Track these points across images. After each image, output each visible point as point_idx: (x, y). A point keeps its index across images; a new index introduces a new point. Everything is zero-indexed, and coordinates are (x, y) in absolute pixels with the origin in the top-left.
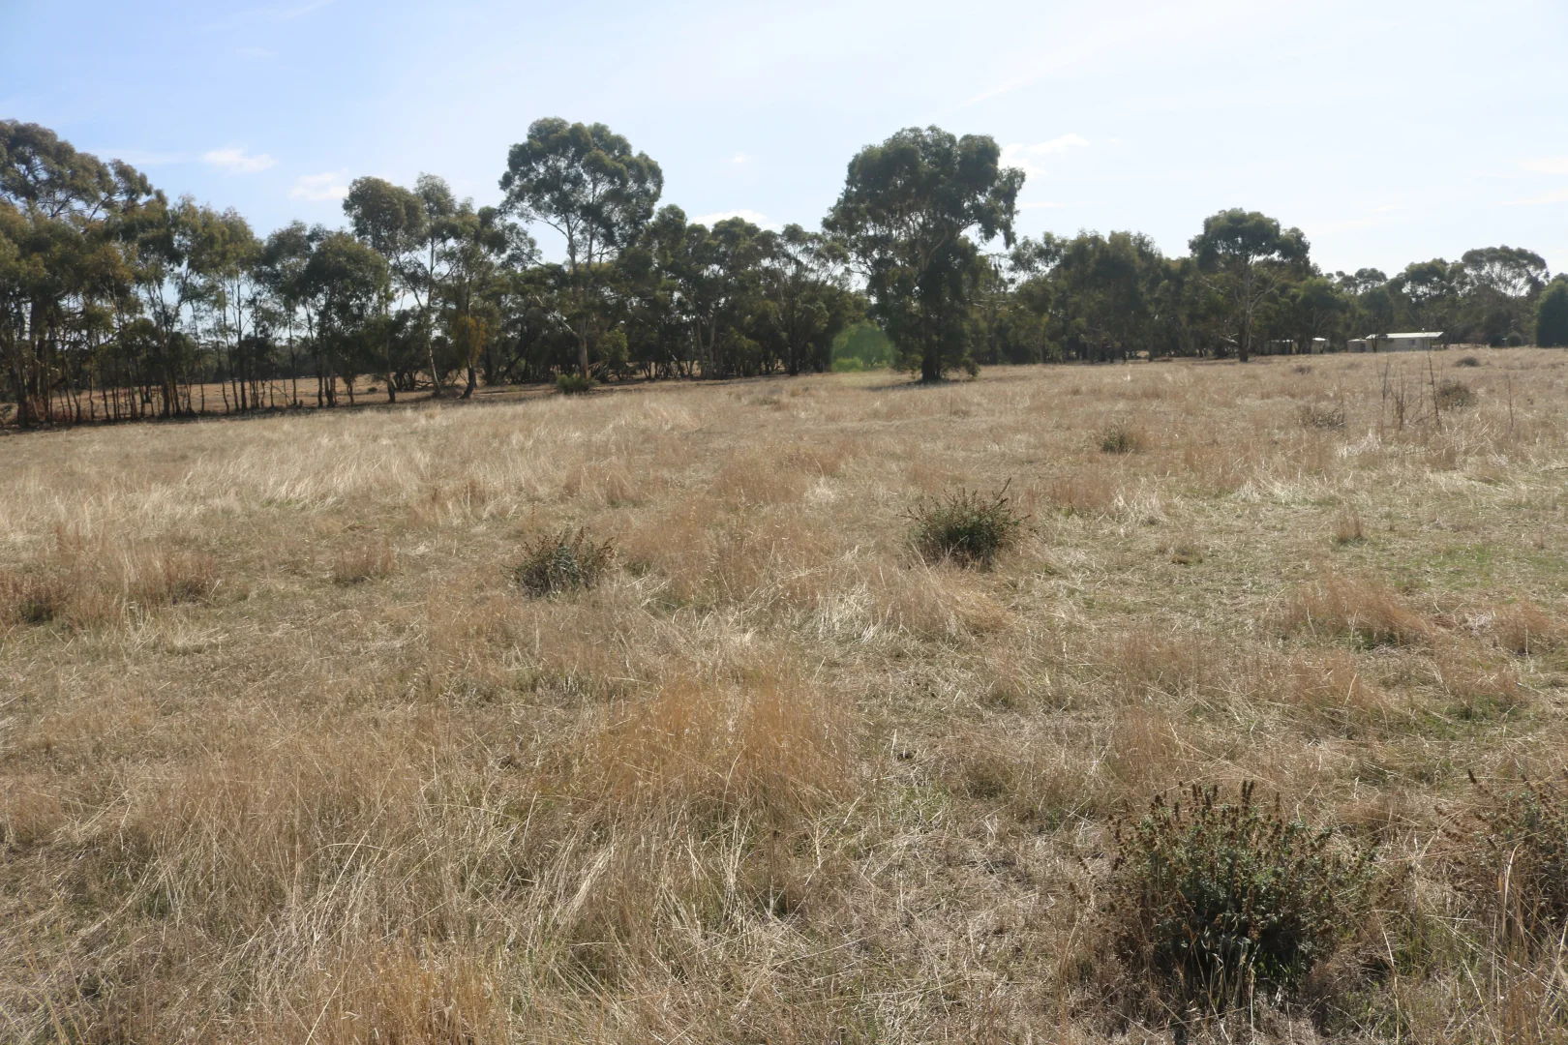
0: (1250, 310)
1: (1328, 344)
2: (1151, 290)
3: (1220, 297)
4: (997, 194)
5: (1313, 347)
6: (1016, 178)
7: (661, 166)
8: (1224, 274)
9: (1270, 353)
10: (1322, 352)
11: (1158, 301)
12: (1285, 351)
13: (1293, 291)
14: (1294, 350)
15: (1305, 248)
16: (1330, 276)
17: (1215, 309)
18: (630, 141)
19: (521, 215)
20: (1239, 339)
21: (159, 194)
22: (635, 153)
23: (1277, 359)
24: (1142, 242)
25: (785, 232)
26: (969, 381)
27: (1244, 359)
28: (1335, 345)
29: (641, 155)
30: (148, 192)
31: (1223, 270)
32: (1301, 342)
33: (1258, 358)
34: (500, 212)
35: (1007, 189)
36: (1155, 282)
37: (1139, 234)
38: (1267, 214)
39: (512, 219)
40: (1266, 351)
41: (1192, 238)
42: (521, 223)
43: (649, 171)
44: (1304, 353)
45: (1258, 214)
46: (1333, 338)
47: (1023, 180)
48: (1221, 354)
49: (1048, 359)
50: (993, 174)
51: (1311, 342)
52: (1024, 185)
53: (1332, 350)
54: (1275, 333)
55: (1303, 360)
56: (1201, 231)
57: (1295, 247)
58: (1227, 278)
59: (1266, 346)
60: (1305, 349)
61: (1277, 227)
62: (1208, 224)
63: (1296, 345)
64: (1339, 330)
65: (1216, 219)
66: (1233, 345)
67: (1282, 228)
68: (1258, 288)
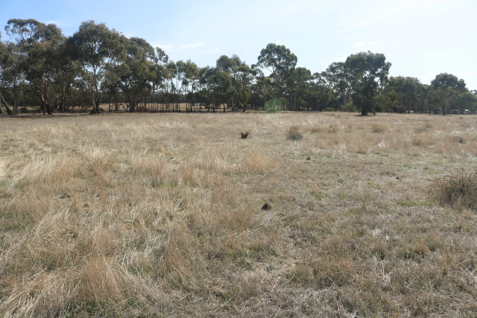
0: (447, 102)
1: (469, 112)
2: (418, 94)
3: (439, 98)
4: (384, 69)
5: (464, 113)
6: (389, 65)
7: (297, 57)
8: (440, 91)
9: (451, 114)
10: (467, 114)
11: (419, 97)
12: (456, 113)
13: (459, 95)
14: (458, 113)
15: (464, 85)
16: (472, 91)
17: (437, 101)
18: (290, 50)
19: (261, 67)
20: (443, 109)
21: (167, 56)
22: (291, 53)
23: (453, 115)
24: (416, 80)
25: (321, 74)
26: (373, 116)
27: (444, 115)
28: (472, 112)
29: (292, 54)
30: (164, 55)
31: (440, 90)
32: (461, 111)
33: (448, 115)
34: (256, 65)
35: (387, 68)
36: (419, 92)
37: (416, 78)
38: (454, 75)
39: (259, 67)
40: (450, 113)
41: (432, 80)
42: (261, 69)
43: (294, 58)
44: (461, 114)
45: (452, 75)
46: (471, 110)
47: (391, 65)
48: (436, 113)
49: (387, 111)
50: (384, 64)
51: (464, 111)
52: (391, 67)
53: (470, 114)
54: (452, 108)
55: (461, 116)
56: (435, 78)
57: (462, 84)
58: (441, 92)
59: (450, 111)
60: (462, 113)
61: (457, 79)
62: (437, 77)
63: (459, 112)
64: (473, 108)
65: (439, 75)
66: (441, 111)
67: (458, 79)
68: (449, 95)
